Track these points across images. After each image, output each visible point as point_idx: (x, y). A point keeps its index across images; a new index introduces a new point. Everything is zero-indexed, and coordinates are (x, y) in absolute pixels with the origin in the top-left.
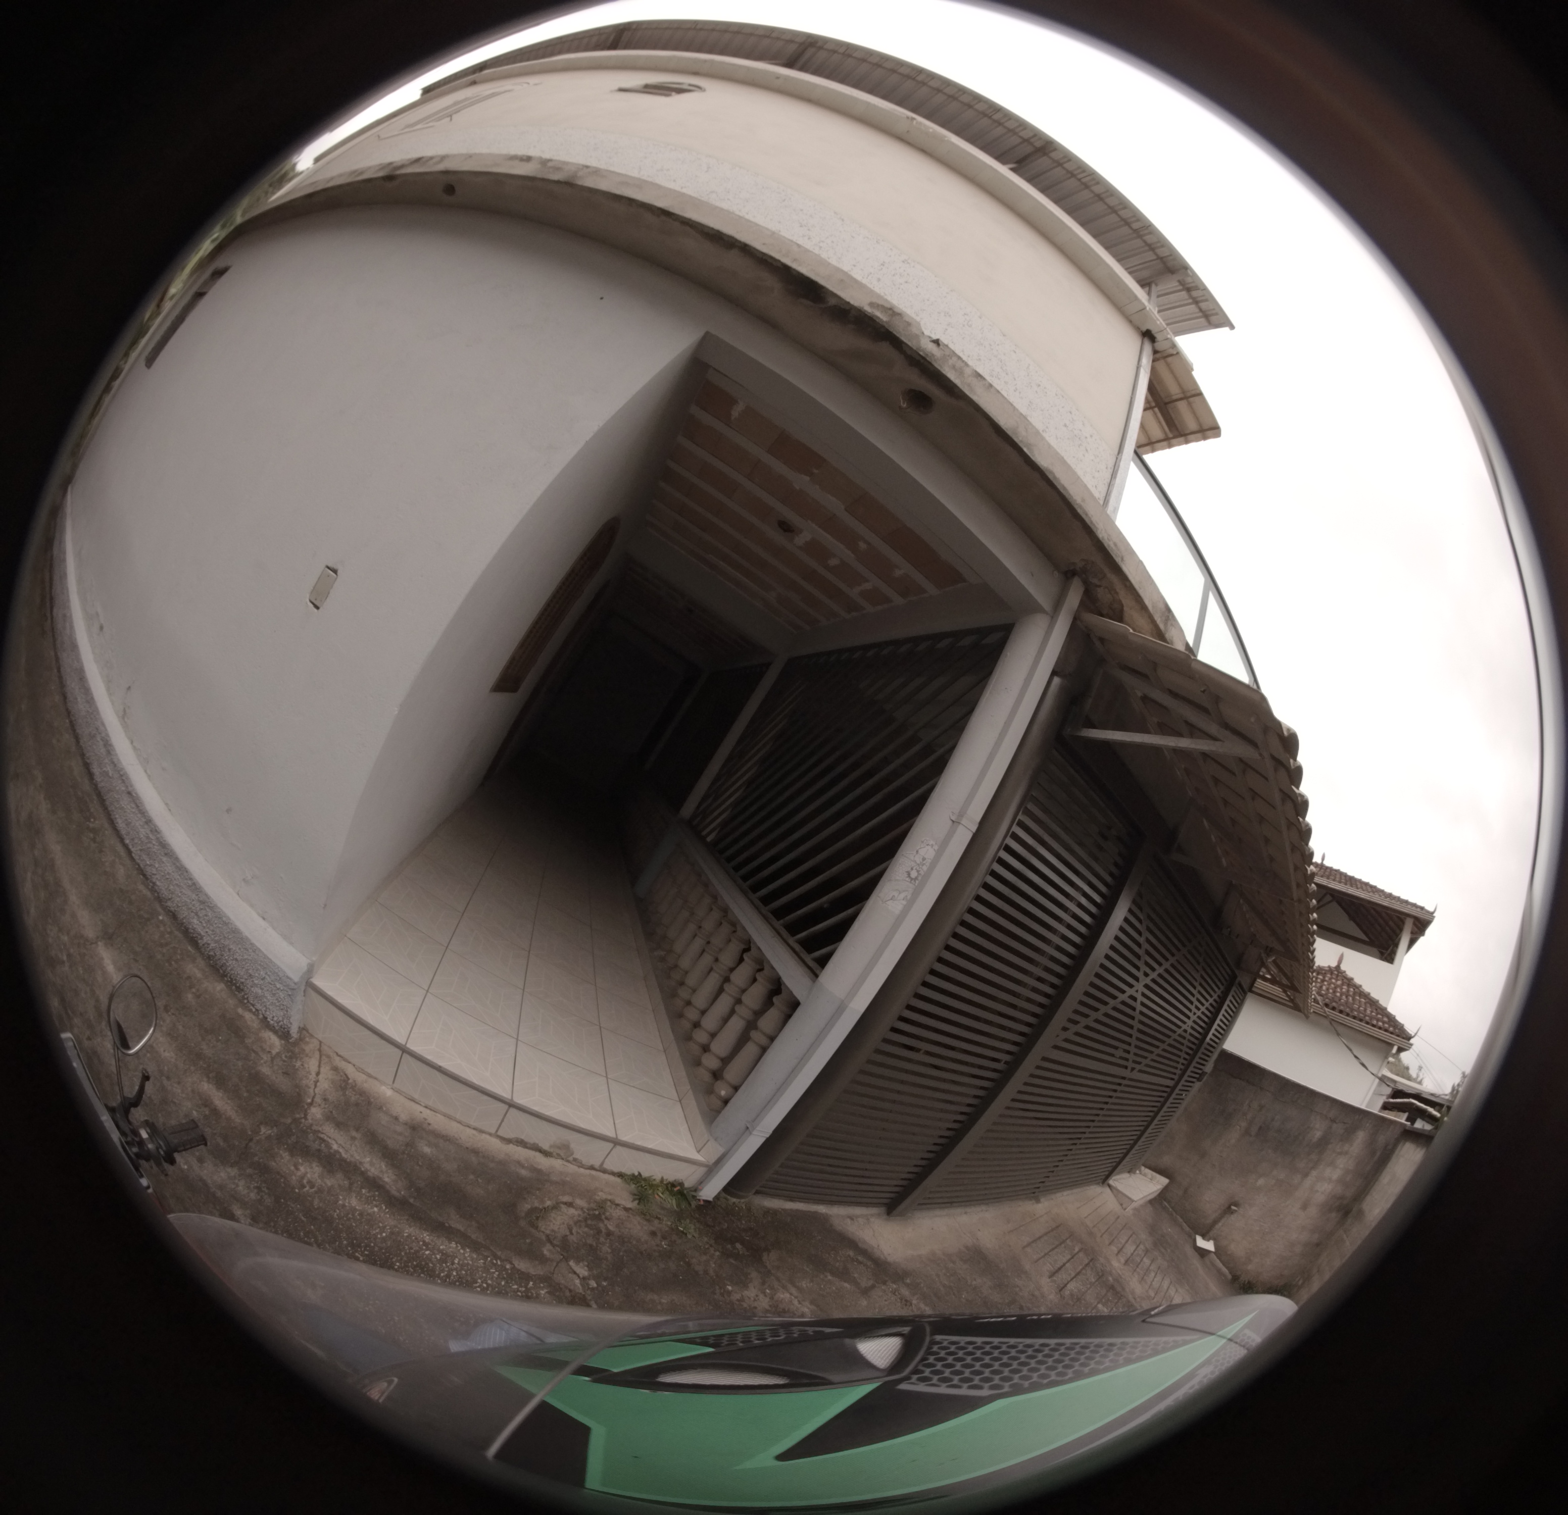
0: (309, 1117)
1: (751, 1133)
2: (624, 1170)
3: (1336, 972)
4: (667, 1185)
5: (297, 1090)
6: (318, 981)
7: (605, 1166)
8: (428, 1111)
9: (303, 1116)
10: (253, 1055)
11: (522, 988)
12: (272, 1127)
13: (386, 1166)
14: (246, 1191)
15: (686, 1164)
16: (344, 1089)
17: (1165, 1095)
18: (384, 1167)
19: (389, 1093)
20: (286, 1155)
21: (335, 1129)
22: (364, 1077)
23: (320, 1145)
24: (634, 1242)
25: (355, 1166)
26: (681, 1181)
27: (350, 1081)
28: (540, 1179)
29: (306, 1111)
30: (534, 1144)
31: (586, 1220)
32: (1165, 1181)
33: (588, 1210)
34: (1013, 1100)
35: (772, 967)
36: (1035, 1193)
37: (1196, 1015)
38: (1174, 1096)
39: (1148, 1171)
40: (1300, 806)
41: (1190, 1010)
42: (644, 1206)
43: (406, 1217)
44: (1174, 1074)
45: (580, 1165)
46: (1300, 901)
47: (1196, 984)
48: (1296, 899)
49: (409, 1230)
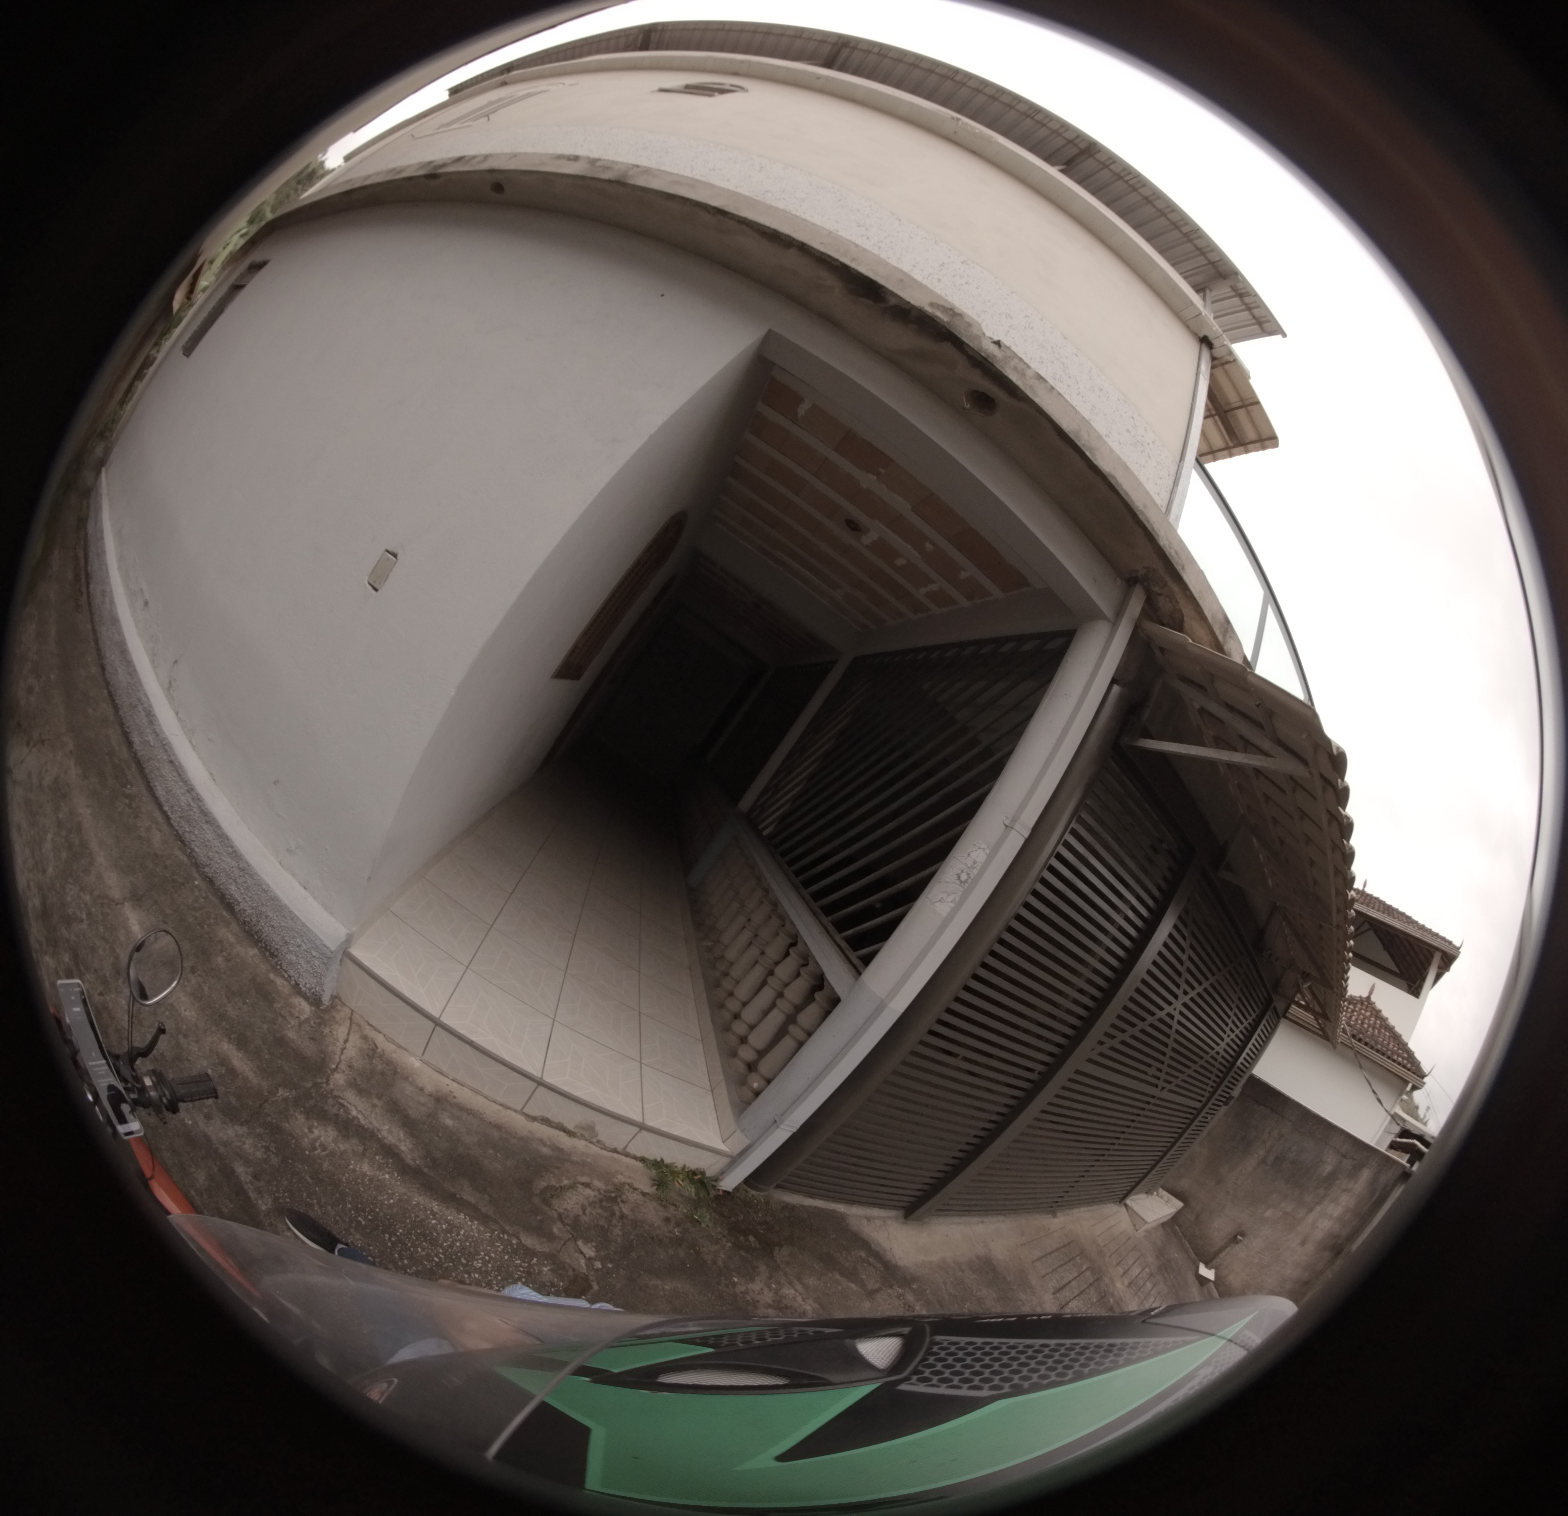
0: (331, 1083)
1: (778, 1127)
2: (646, 1155)
3: (1366, 1003)
4: (688, 1172)
5: (322, 1055)
6: (356, 952)
7: (628, 1150)
8: (456, 1085)
9: (325, 1081)
10: (280, 1019)
11: (564, 970)
12: (291, 1090)
13: (404, 1135)
14: (252, 1150)
15: (710, 1154)
16: (371, 1058)
17: (1191, 1116)
18: (402, 1135)
19: (417, 1064)
20: (301, 1118)
21: (356, 1096)
22: (393, 1047)
23: (339, 1110)
24: (647, 1227)
25: (373, 1132)
26: (702, 1170)
27: (378, 1050)
28: (561, 1157)
29: (329, 1076)
30: (559, 1123)
31: (601, 1201)
32: (1179, 1204)
33: (605, 1192)
34: (1043, 1112)
35: (817, 963)
36: (1053, 1207)
37: (1230, 1038)
38: (1199, 1118)
39: (1165, 1193)
40: (1346, 828)
41: (1225, 1032)
42: (663, 1192)
43: (418, 1186)
44: (1203, 1096)
45: (602, 1146)
46: (1338, 926)
47: (1233, 1006)
48: (1335, 924)
49: (419, 1199)
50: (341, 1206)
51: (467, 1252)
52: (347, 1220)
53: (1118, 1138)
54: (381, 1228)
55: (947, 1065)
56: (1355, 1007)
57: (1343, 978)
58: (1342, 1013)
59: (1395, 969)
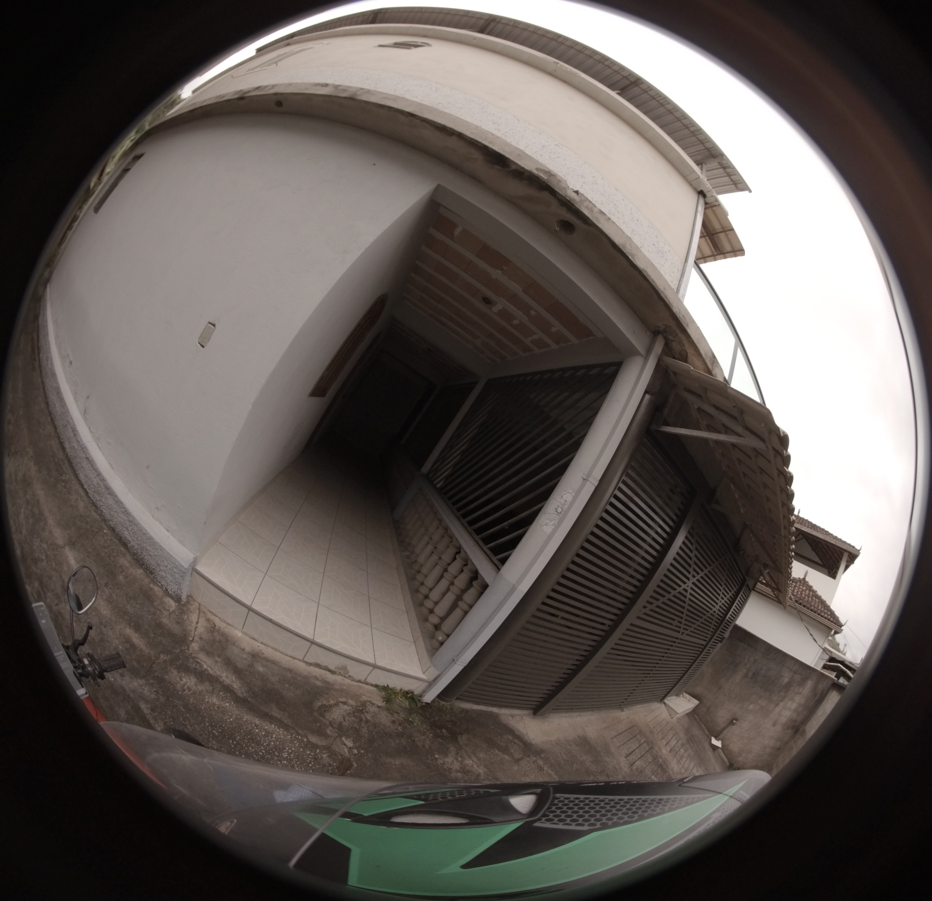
0: (190, 649)
1: (455, 663)
2: (378, 683)
3: (803, 582)
4: (404, 693)
5: (184, 633)
6: (199, 568)
7: (368, 680)
8: (263, 646)
9: (187, 648)
10: (158, 612)
11: (323, 572)
12: (167, 655)
13: (235, 679)
14: (149, 694)
15: (416, 681)
16: (212, 632)
17: (700, 650)
18: (234, 679)
19: (240, 634)
20: (175, 672)
21: (205, 656)
22: (225, 625)
23: (196, 666)
24: (382, 727)
25: (217, 678)
26: (412, 691)
27: (216, 627)
28: (328, 687)
29: (189, 645)
30: (326, 666)
31: (354, 713)
32: (697, 702)
33: (356, 707)
34: (612, 649)
35: (474, 564)
36: (621, 705)
37: (721, 603)
38: (705, 651)
39: (687, 696)
40: (789, 479)
41: (718, 599)
42: (390, 705)
43: (246, 709)
44: (707, 637)
45: (353, 679)
46: (785, 537)
47: (722, 584)
48: (783, 535)
49: (247, 717)
50: (203, 725)
51: (278, 748)
52: (207, 733)
53: (658, 663)
54: (227, 736)
55: (552, 622)
56: (796, 584)
57: (789, 567)
58: (789, 588)
59: (820, 562)
